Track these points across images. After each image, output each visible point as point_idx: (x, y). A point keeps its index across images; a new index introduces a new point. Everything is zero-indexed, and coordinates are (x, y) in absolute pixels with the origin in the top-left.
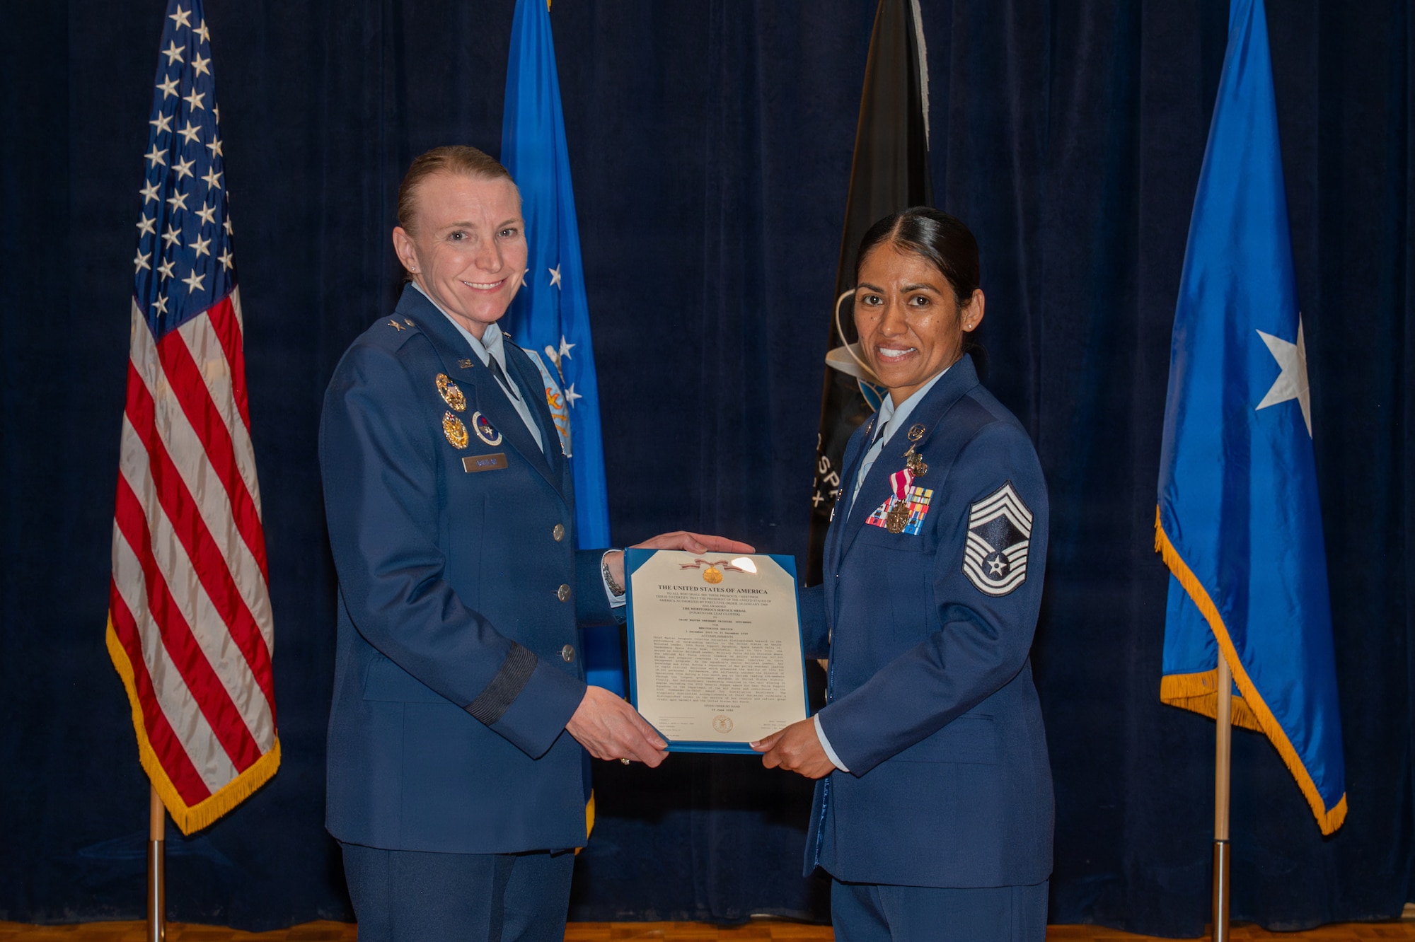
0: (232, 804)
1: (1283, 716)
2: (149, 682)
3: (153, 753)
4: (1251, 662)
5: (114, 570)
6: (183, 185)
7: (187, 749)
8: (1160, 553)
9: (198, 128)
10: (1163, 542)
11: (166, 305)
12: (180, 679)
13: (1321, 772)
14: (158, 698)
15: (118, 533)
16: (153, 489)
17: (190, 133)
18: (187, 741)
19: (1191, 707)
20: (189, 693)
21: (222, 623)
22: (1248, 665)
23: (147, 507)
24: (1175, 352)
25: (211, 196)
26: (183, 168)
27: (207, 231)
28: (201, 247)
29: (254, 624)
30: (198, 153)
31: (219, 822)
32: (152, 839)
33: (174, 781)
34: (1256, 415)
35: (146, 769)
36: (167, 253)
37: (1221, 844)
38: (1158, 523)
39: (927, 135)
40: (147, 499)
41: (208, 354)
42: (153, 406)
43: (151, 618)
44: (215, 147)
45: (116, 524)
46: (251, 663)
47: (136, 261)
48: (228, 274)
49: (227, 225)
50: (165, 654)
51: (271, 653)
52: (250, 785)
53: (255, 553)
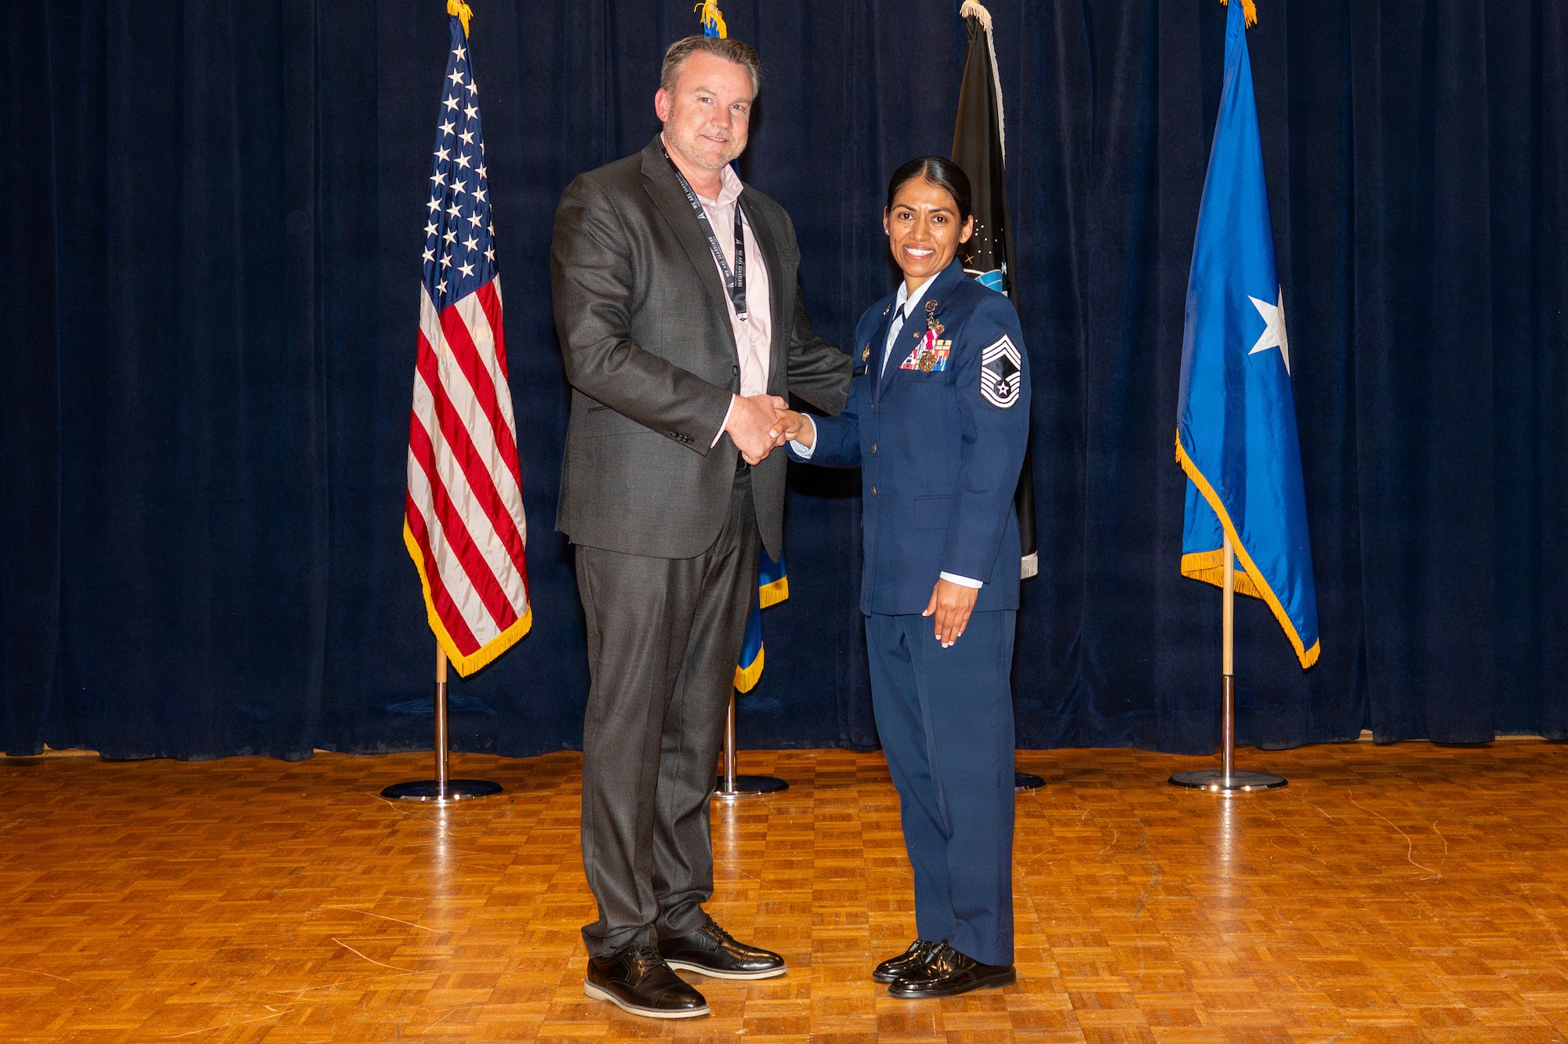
0: (496, 655)
1: (1272, 580)
2: (435, 564)
3: (438, 617)
4: (1248, 540)
5: (409, 483)
6: (457, 199)
7: (463, 614)
8: (1180, 464)
9: (469, 157)
10: (1181, 454)
11: (446, 287)
12: (458, 562)
13: (1301, 622)
14: (441, 576)
15: (412, 456)
16: (437, 423)
17: (463, 161)
18: (463, 607)
19: (1203, 579)
20: (464, 572)
21: (487, 520)
22: (1246, 542)
23: (433, 436)
24: (1188, 315)
25: (479, 209)
26: (458, 187)
27: (476, 233)
28: (471, 244)
29: (512, 522)
30: (468, 175)
31: (486, 667)
32: (438, 681)
33: (454, 637)
34: (1249, 358)
35: (433, 629)
36: (447, 249)
37: (1228, 678)
38: (1178, 441)
39: (1004, 158)
40: (433, 430)
41: (477, 322)
42: (437, 361)
43: (436, 517)
44: (482, 171)
45: (410, 449)
46: (510, 550)
47: (424, 255)
48: (492, 265)
49: (491, 229)
50: (446, 544)
51: (524, 543)
52: (509, 641)
53: (512, 470)
